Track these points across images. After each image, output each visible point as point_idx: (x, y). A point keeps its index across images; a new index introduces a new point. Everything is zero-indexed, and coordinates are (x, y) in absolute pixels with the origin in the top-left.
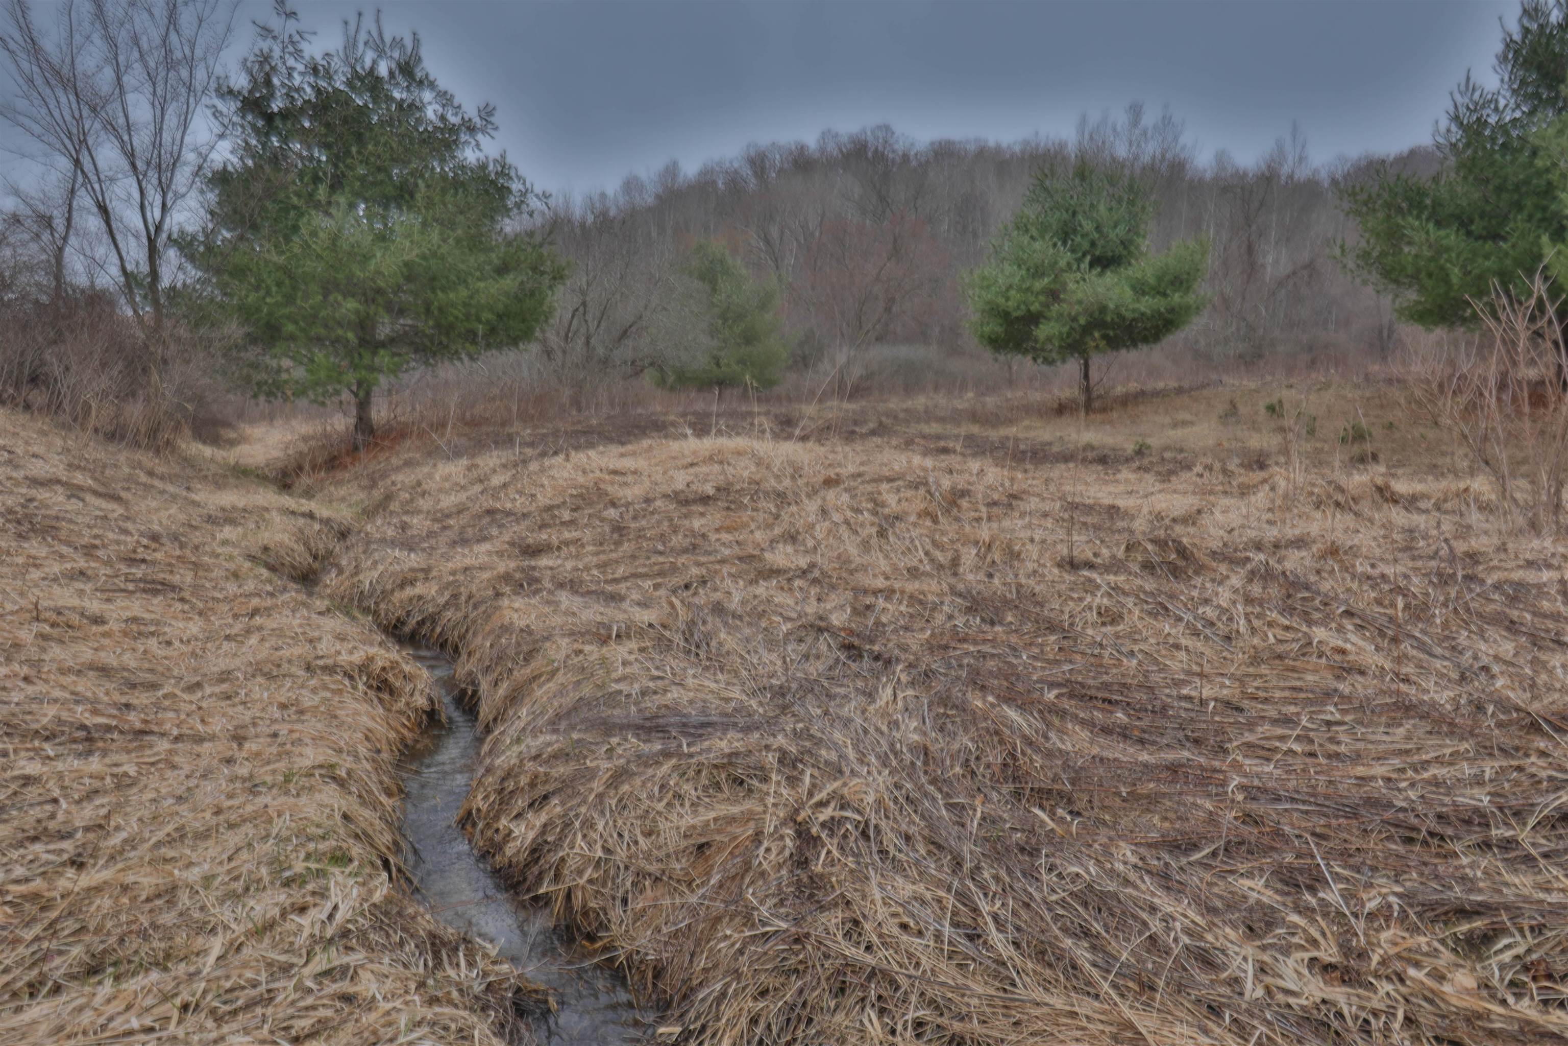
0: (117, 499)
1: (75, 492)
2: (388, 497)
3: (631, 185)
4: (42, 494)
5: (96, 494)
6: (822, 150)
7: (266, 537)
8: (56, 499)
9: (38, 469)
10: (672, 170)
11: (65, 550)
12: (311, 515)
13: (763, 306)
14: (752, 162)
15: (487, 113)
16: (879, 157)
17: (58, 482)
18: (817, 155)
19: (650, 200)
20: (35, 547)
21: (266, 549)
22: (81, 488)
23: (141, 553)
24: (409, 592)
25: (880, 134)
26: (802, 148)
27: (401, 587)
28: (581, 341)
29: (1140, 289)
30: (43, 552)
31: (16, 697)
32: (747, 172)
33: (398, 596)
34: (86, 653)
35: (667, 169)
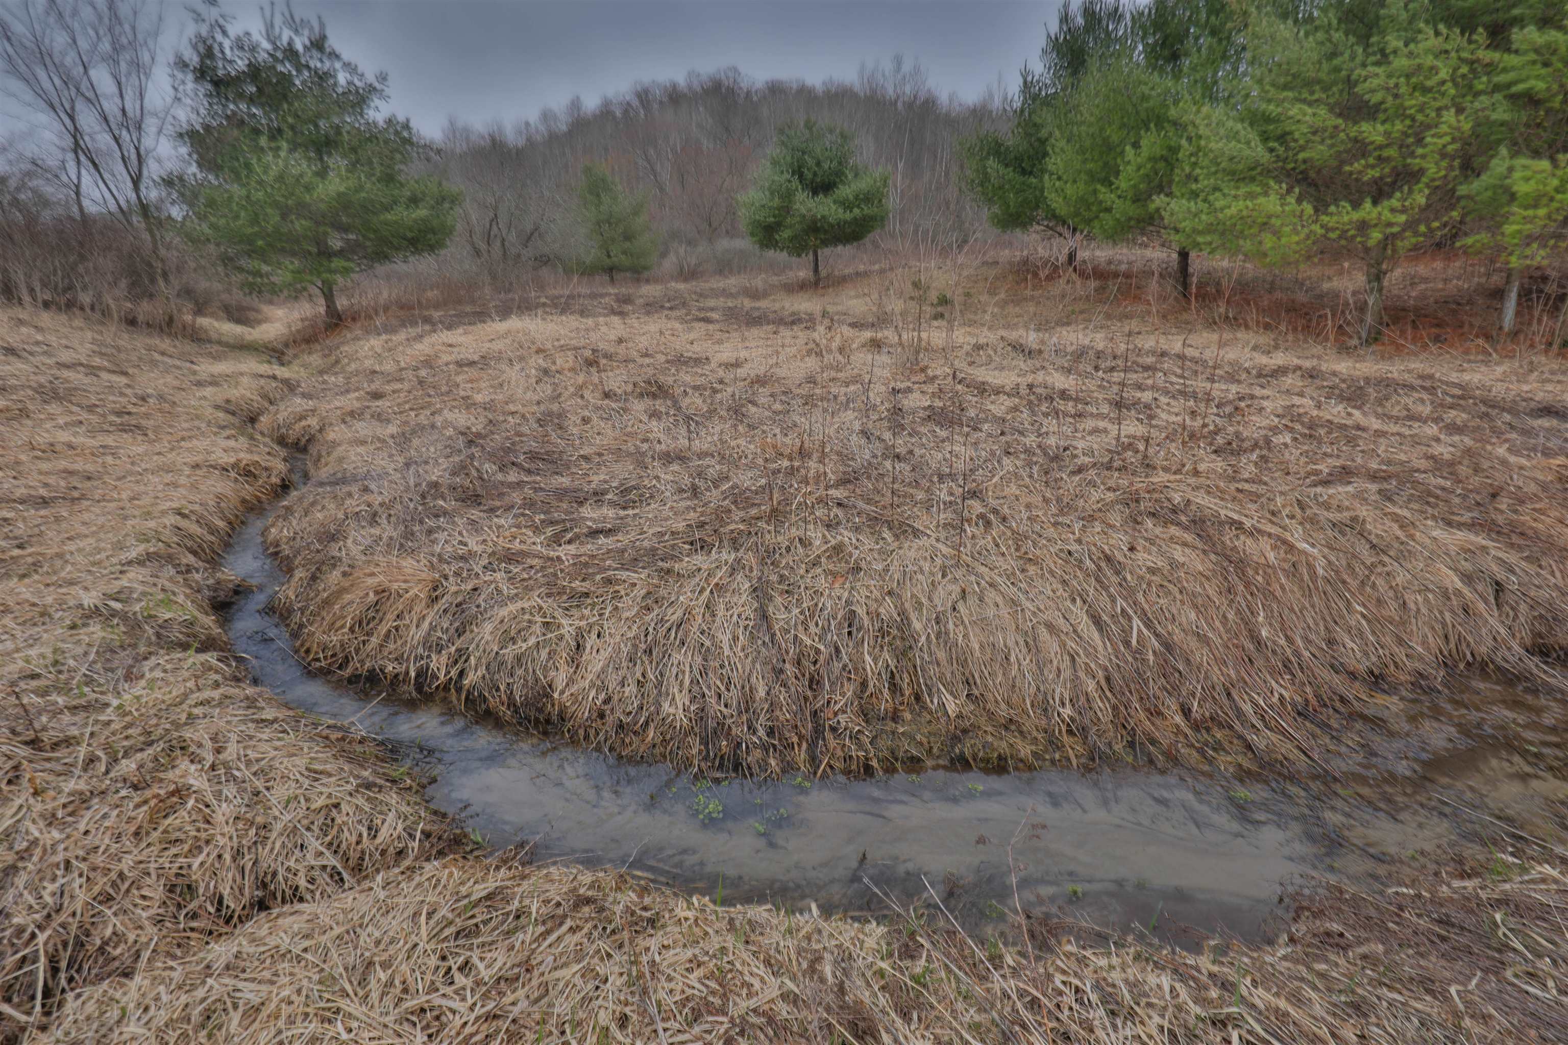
0: (125, 374)
1: (93, 371)
2: (337, 362)
3: (546, 116)
4: (66, 373)
5: (110, 371)
6: (690, 88)
7: (234, 393)
8: (76, 377)
9: (66, 356)
10: (576, 104)
11: (75, 409)
12: (274, 377)
13: (636, 213)
14: (639, 95)
15: (383, 78)
16: (731, 91)
17: (81, 365)
18: (686, 90)
19: (564, 128)
20: (54, 408)
21: (228, 401)
22: (99, 368)
23: (130, 408)
24: (303, 423)
25: (731, 74)
26: (674, 86)
27: (300, 419)
28: (498, 243)
29: (847, 205)
30: (59, 410)
31: (6, 486)
32: (636, 103)
33: (297, 427)
34: (63, 464)
35: (573, 103)
